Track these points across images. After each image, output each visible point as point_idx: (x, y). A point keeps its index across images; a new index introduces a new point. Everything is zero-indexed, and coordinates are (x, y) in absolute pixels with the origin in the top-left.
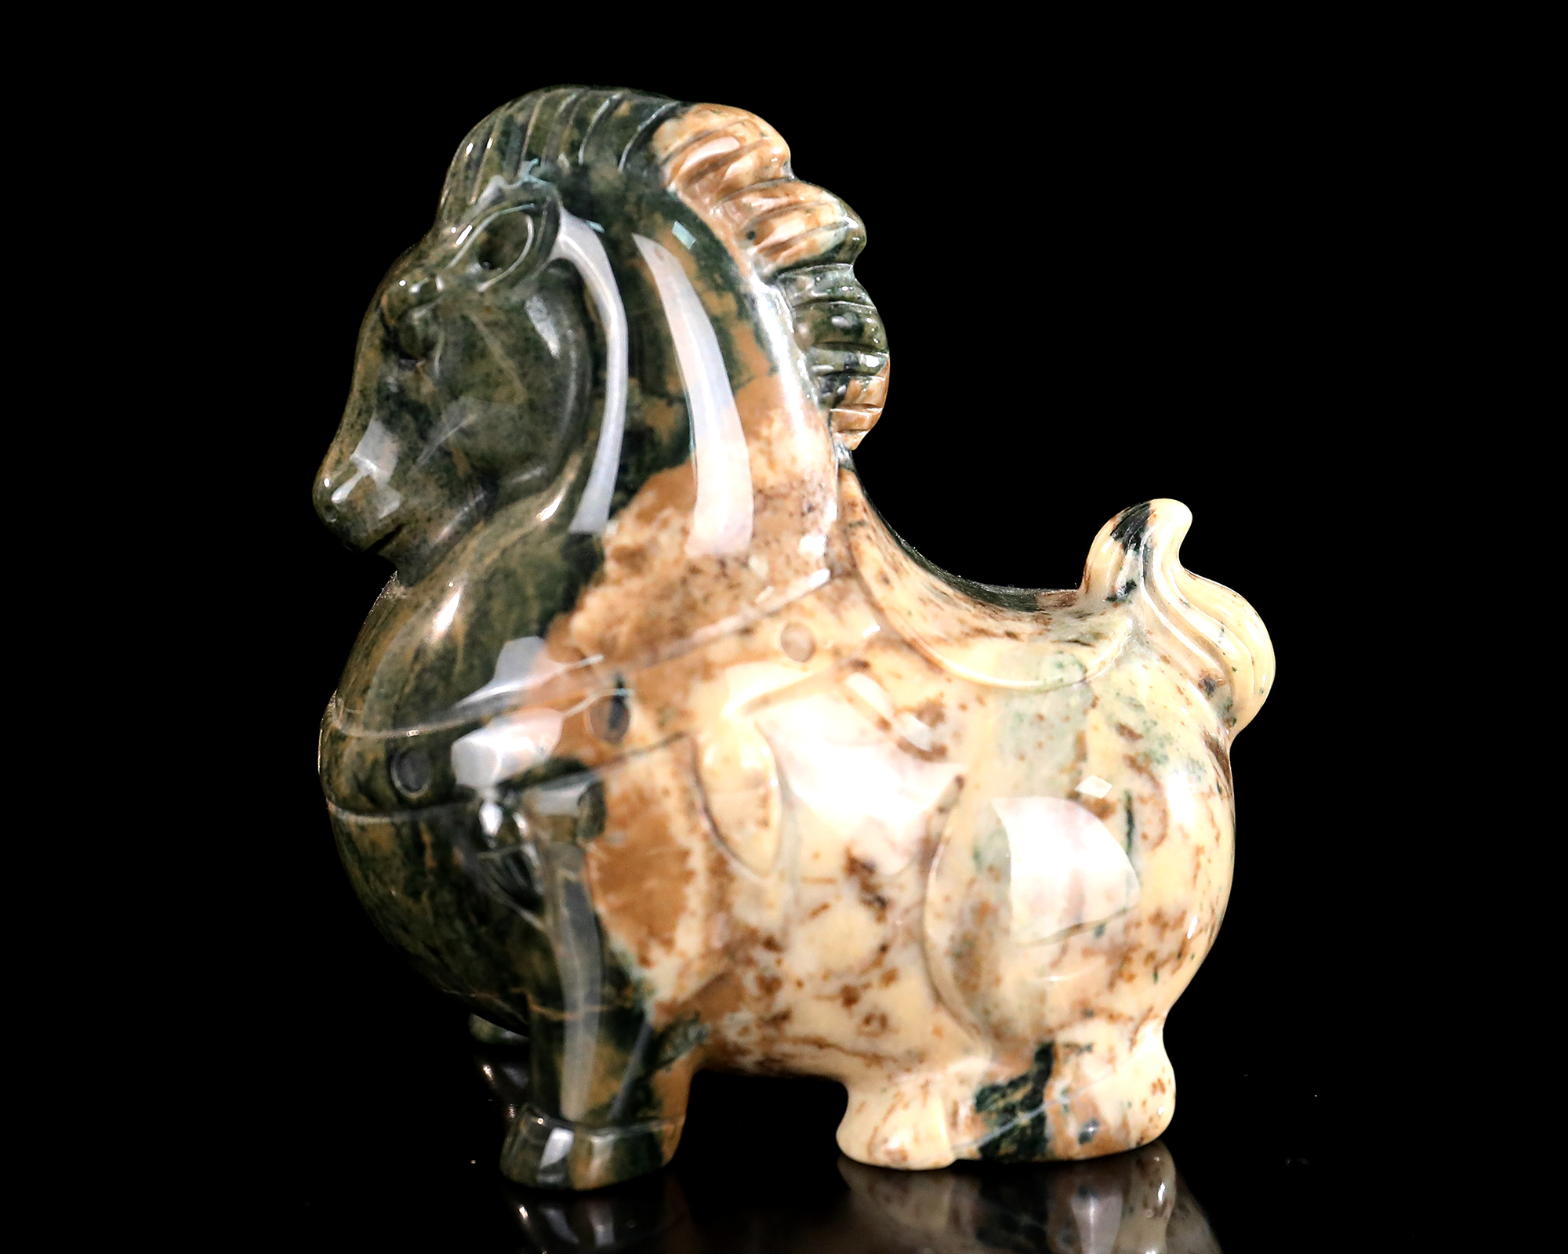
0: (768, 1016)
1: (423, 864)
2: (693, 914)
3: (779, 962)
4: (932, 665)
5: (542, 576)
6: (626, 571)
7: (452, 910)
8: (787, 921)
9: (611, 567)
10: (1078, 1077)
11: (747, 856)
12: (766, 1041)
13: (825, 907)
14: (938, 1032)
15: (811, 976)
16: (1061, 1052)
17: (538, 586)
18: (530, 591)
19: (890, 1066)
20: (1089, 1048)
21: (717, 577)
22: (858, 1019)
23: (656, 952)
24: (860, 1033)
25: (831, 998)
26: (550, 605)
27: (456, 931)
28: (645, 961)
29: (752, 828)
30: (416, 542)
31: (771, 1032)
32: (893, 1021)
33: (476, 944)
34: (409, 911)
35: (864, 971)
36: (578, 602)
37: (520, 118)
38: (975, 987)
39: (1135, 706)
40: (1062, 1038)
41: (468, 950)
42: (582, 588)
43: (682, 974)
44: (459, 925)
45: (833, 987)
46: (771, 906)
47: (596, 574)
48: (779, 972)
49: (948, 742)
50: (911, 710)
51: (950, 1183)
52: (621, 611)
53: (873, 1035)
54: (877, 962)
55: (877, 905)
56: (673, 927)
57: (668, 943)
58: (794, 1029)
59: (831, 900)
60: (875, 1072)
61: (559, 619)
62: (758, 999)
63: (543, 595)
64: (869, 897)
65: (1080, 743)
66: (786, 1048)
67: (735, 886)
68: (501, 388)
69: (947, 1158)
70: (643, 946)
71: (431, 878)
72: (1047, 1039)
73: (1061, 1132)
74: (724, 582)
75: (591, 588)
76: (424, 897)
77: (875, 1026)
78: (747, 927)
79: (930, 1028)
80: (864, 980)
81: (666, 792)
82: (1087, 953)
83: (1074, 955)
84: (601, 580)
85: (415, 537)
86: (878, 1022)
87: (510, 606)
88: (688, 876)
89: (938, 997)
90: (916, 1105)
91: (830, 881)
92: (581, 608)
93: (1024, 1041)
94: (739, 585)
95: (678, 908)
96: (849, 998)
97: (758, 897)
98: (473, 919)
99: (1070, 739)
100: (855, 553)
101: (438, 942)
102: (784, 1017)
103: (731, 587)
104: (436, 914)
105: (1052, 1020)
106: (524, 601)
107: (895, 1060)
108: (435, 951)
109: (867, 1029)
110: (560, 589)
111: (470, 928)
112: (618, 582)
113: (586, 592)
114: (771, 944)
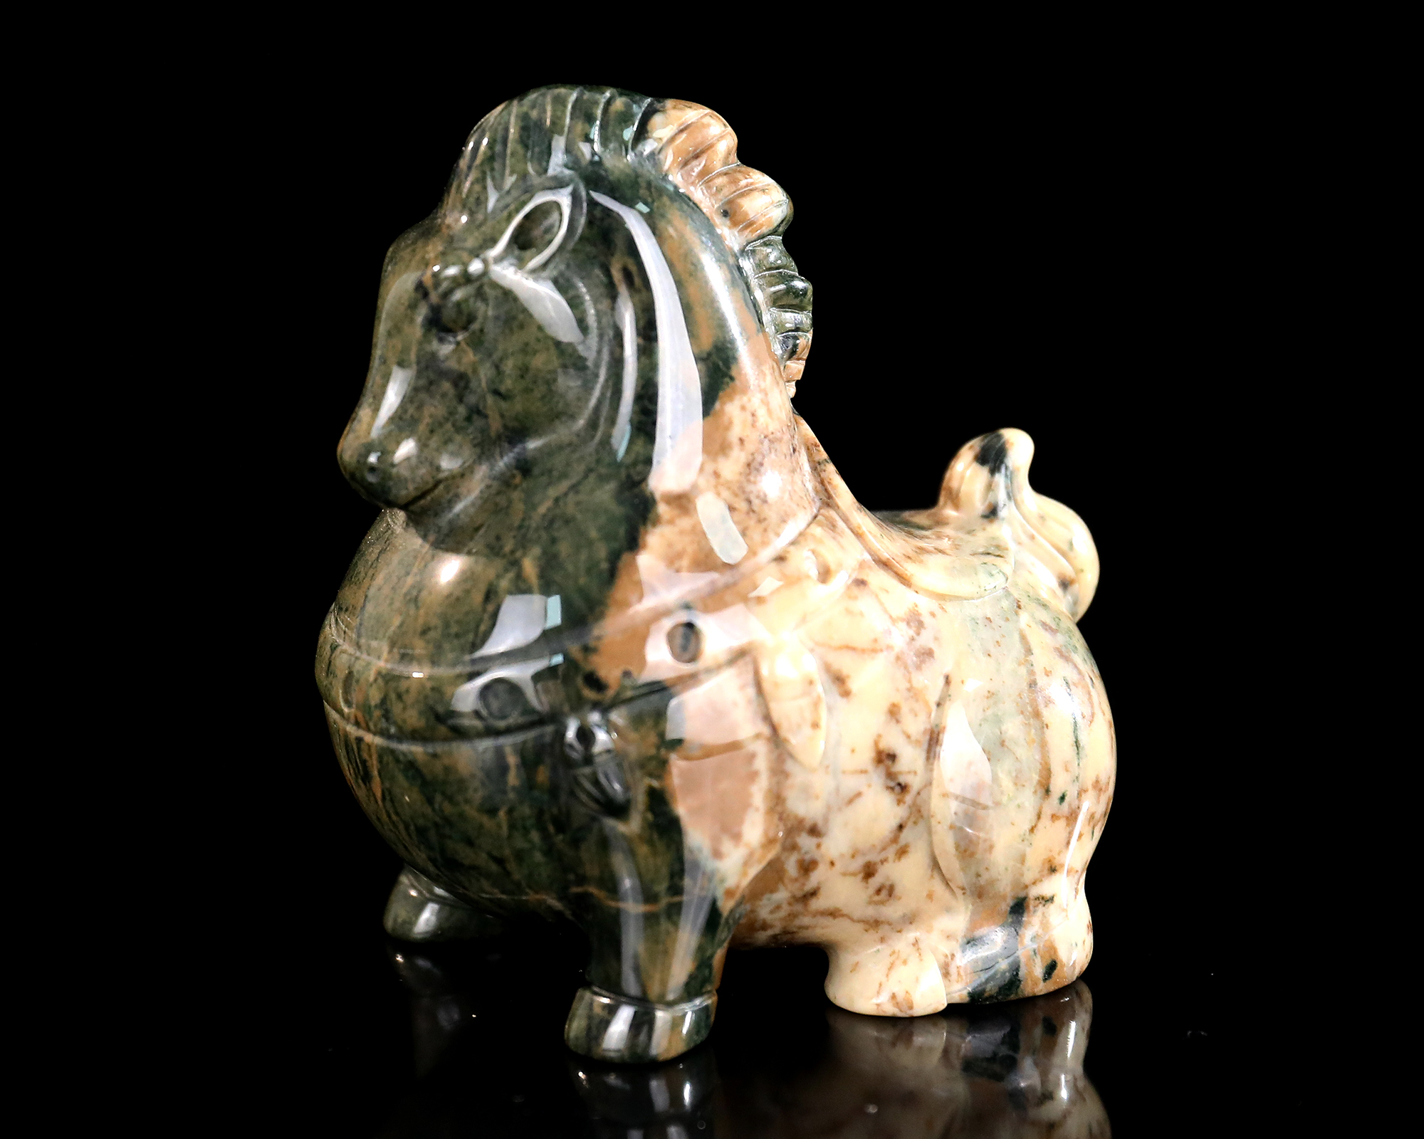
0: (799, 894)
1: (505, 783)
2: (757, 809)
3: (819, 846)
4: (904, 580)
5: (602, 520)
6: (676, 512)
7: (529, 823)
8: (829, 808)
9: (662, 509)
10: (1045, 925)
11: (801, 756)
12: (792, 916)
13: (859, 795)
14: (930, 896)
15: (842, 856)
16: (1032, 904)
17: (600, 529)
18: (593, 534)
19: (885, 929)
20: (1051, 900)
21: (748, 513)
22: (871, 890)
23: (727, 846)
24: (870, 902)
25: (854, 874)
26: (616, 545)
27: (530, 841)
28: (717, 854)
29: (807, 730)
30: (449, 497)
31: (798, 907)
32: (898, 891)
33: (549, 851)
34: (481, 826)
35: (884, 849)
36: (640, 541)
37: (534, 114)
38: (972, 855)
39: (1043, 605)
40: (1034, 892)
41: (538, 857)
42: (642, 529)
43: (746, 864)
44: (535, 836)
45: (859, 863)
46: (817, 797)
47: (651, 516)
48: (816, 855)
49: (932, 645)
50: (903, 620)
51: (944, 1024)
52: (679, 547)
53: (882, 903)
54: (895, 840)
55: (898, 789)
56: (741, 822)
57: (737, 837)
58: (817, 904)
59: (864, 789)
60: (873, 935)
61: (626, 557)
62: (796, 880)
63: (608, 537)
64: (892, 784)
65: (1023, 638)
66: (806, 920)
67: (789, 782)
68: (537, 356)
69: (942, 1005)
70: (716, 841)
71: (512, 796)
72: (1022, 895)
73: (1030, 973)
74: (754, 517)
75: (649, 527)
76: (502, 814)
77: (884, 893)
78: (796, 817)
79: (925, 894)
80: (883, 856)
81: (735, 704)
82: (1054, 817)
83: (1045, 821)
84: (656, 521)
85: (448, 493)
86: (888, 891)
87: (577, 549)
88: (753, 776)
89: (935, 865)
90: (914, 960)
91: (864, 772)
92: (644, 546)
93: (1004, 897)
94: (765, 519)
95: (746, 805)
96: (869, 872)
97: (807, 791)
98: (551, 829)
99: (1016, 637)
100: (829, 487)
101: (507, 852)
102: (814, 893)
103: (760, 521)
104: (512, 827)
105: (1028, 877)
106: (590, 543)
107: (890, 924)
108: (500, 861)
109: (876, 898)
110: (622, 531)
111: (546, 836)
112: (671, 522)
113: (646, 532)
114: (814, 831)
